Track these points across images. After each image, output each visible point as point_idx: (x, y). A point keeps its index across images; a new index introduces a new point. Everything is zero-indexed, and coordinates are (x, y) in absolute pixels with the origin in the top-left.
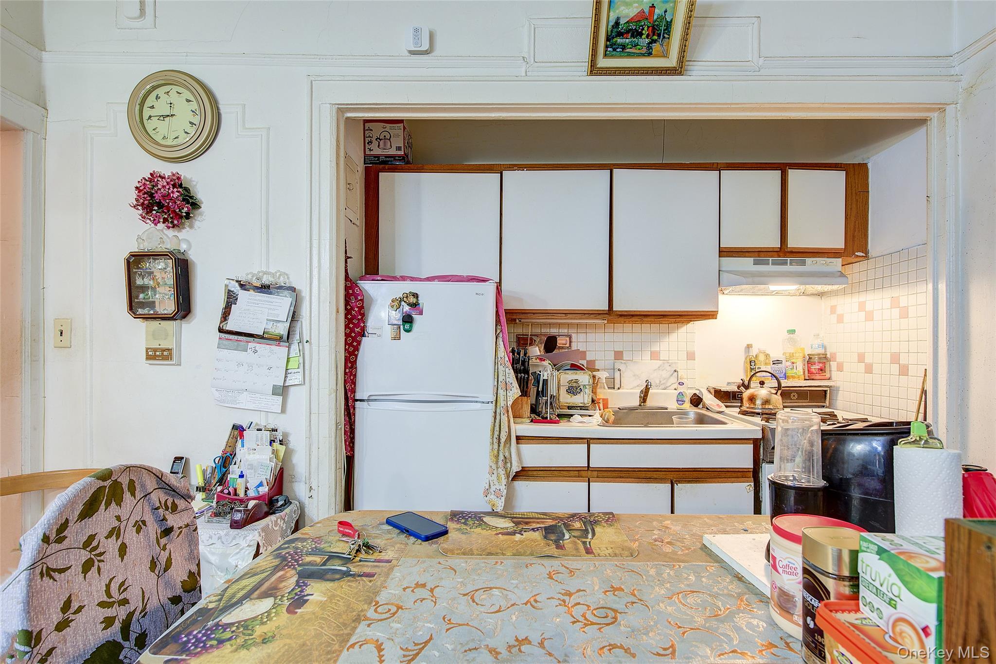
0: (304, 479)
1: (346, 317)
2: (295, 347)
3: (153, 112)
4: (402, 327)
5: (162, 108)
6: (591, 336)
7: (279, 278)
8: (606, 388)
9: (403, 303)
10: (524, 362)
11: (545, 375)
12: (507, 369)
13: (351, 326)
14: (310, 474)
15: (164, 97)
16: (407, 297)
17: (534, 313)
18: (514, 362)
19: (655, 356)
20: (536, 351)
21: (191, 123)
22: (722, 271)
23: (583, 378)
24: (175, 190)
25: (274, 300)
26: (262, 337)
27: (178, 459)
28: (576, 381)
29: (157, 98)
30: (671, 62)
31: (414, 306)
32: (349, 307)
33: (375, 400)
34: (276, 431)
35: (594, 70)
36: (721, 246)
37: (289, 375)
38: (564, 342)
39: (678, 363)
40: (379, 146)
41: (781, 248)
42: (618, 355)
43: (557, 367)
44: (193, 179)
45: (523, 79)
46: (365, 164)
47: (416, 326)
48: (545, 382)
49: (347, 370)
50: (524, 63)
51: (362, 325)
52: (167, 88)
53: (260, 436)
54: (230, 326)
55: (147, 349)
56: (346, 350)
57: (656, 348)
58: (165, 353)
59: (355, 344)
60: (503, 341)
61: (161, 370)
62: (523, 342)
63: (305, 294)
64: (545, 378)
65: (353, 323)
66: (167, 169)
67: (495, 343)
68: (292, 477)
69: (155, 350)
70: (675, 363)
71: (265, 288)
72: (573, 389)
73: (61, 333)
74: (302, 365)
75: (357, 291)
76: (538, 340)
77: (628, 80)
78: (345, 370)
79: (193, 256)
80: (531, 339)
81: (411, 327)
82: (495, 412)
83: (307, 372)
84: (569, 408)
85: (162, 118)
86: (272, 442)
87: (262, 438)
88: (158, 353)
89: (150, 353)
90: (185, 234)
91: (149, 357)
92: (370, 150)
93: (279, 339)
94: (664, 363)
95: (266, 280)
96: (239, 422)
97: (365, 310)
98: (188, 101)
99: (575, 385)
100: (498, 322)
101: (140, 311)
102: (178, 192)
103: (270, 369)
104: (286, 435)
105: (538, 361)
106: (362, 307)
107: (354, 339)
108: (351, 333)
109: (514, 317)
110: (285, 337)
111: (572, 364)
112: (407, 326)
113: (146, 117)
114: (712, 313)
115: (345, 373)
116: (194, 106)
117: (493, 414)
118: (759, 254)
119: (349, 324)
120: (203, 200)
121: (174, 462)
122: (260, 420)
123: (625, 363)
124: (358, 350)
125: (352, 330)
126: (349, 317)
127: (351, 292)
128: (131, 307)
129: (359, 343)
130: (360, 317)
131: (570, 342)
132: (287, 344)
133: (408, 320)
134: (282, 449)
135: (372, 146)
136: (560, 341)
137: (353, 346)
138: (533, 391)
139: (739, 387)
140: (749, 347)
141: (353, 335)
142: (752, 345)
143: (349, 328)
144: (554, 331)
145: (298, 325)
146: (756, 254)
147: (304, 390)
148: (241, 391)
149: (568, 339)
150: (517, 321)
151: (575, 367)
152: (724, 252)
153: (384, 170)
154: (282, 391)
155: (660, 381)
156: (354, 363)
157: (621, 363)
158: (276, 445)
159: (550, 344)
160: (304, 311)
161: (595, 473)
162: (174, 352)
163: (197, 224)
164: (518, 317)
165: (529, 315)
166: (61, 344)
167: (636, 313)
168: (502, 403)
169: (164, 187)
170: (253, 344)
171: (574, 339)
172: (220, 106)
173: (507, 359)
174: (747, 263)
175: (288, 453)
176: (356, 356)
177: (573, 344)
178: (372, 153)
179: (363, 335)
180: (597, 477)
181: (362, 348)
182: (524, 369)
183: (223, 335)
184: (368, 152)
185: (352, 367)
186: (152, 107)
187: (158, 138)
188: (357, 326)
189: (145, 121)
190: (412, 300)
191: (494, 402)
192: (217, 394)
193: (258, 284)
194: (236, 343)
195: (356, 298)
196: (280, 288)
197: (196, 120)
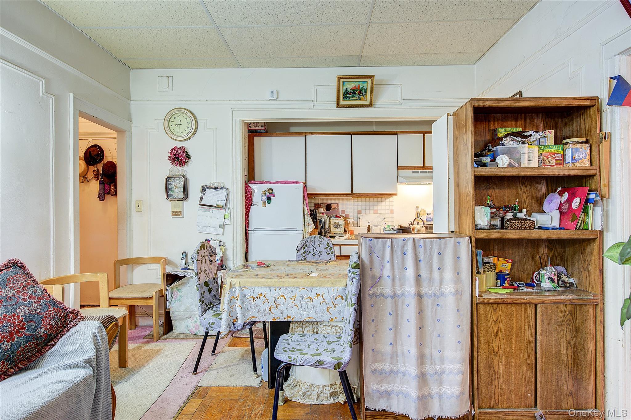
0: (231, 260)
1: (245, 199)
2: (227, 210)
3: (173, 123)
4: (266, 202)
5: (177, 122)
6: (347, 204)
7: (221, 184)
8: (353, 226)
9: (267, 192)
10: (315, 215)
11: (323, 220)
12: (309, 218)
13: (247, 202)
14: (234, 257)
15: (177, 118)
16: (268, 190)
17: (320, 195)
18: (311, 215)
19: (375, 212)
20: (322, 210)
21: (187, 127)
22: (399, 176)
23: (341, 221)
24: (184, 153)
25: (219, 193)
26: (215, 207)
27: (184, 252)
28: (338, 223)
29: (175, 118)
30: (368, 102)
31: (271, 193)
32: (246, 195)
33: (256, 230)
34: (221, 241)
35: (339, 106)
36: (398, 166)
37: (225, 221)
38: (335, 206)
39: (385, 215)
40: (254, 126)
41: (423, 166)
42: (359, 212)
43: (330, 217)
44: (188, 148)
45: (312, 109)
46: (248, 133)
47: (272, 201)
48: (324, 223)
49: (246, 219)
50: (313, 103)
51: (251, 201)
52: (179, 115)
53: (216, 243)
54: (203, 202)
55: (172, 212)
56: (245, 211)
57: (376, 208)
58: (179, 213)
59: (248, 209)
60: (307, 207)
61: (177, 219)
62: (317, 206)
63: (231, 190)
64: (324, 221)
65: (248, 201)
66: (179, 145)
67: (303, 208)
68: (227, 259)
69: (175, 212)
70: (384, 215)
71: (216, 188)
72: (337, 226)
73: (139, 206)
74: (230, 217)
75: (249, 188)
76: (323, 205)
77: (352, 109)
78: (245, 219)
79: (188, 176)
80: (320, 205)
81: (270, 202)
82: (304, 235)
83: (232, 220)
84: (335, 234)
85: (176, 125)
86: (220, 245)
87: (216, 244)
88: (176, 213)
89: (173, 213)
90: (185, 168)
91: (173, 215)
92: (250, 127)
93: (222, 207)
94: (379, 215)
95: (216, 185)
96: (208, 239)
97: (252, 196)
98: (186, 119)
99: (337, 224)
100: (304, 199)
101: (170, 198)
102: (185, 154)
103: (218, 218)
104: (224, 243)
105: (321, 214)
106: (251, 195)
107: (248, 207)
108: (247, 204)
109: (312, 196)
110: (224, 207)
111: (336, 216)
112: (269, 202)
113: (170, 125)
114: (395, 194)
115: (245, 220)
116: (189, 121)
117: (303, 235)
118: (415, 169)
119: (246, 201)
120: (192, 155)
121: (183, 253)
122: (214, 238)
123: (362, 215)
124: (249, 211)
125: (247, 203)
126: (246, 198)
127: (247, 188)
128: (167, 196)
129: (250, 208)
130: (250, 198)
131: (338, 206)
132: (225, 209)
133: (269, 199)
134: (223, 248)
135: (251, 126)
136: (333, 206)
137: (248, 210)
138: (319, 226)
139: (410, 225)
140: (417, 207)
141: (248, 205)
142: (418, 206)
143: (246, 202)
144: (330, 202)
145: (228, 202)
146: (414, 169)
147: (231, 226)
148: (207, 227)
149: (337, 205)
150: (314, 198)
151: (337, 217)
152: (399, 168)
153: (256, 136)
154: (222, 227)
155: (378, 223)
156: (248, 216)
157: (361, 215)
158: (221, 246)
159: (329, 207)
160: (231, 197)
161: (343, 258)
162: (182, 212)
163: (189, 164)
164: (314, 196)
165: (318, 195)
166: (139, 210)
167: (363, 194)
168: (307, 231)
169: (181, 153)
170: (212, 209)
171: (339, 205)
172: (198, 120)
173: (308, 214)
174: (410, 173)
175: (226, 250)
176: (249, 213)
177: (339, 207)
178: (251, 128)
179: (252, 205)
180: (344, 259)
181: (251, 210)
182: (315, 218)
183: (200, 206)
184: (249, 128)
185: (247, 218)
186: (173, 121)
187: (175, 133)
188: (249, 202)
189: (170, 126)
190: (271, 191)
191: (303, 231)
192: (199, 228)
193: (213, 187)
194: (205, 209)
195: (249, 191)
196: (222, 188)
197: (190, 126)
